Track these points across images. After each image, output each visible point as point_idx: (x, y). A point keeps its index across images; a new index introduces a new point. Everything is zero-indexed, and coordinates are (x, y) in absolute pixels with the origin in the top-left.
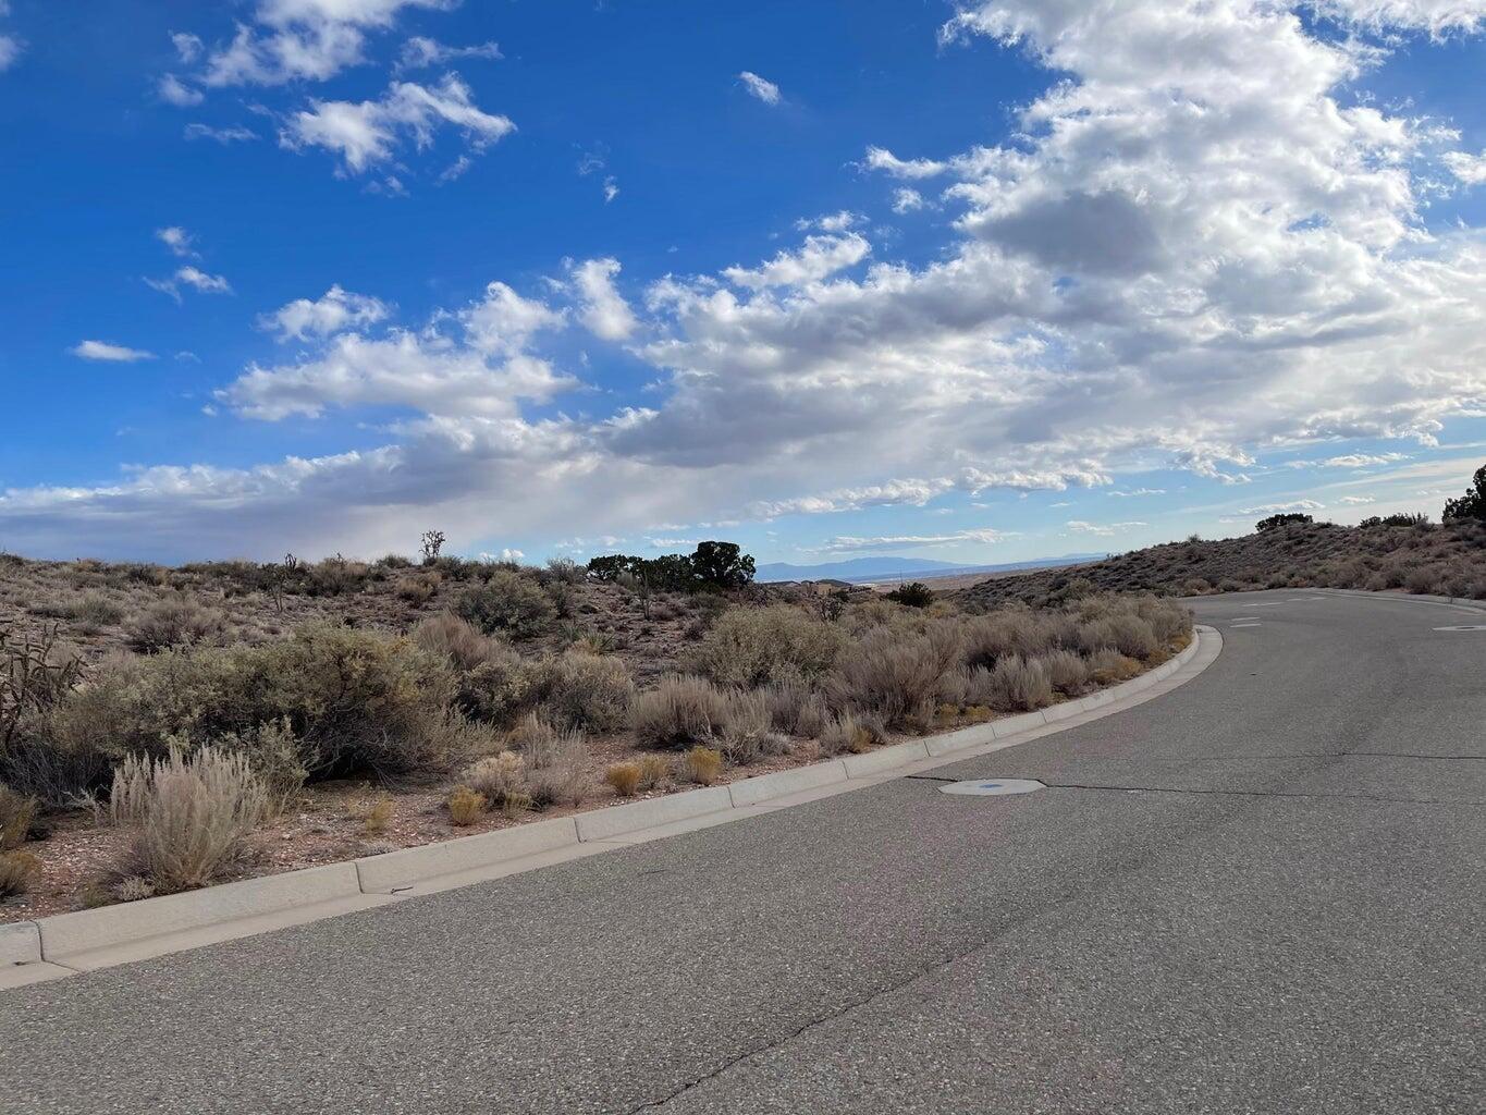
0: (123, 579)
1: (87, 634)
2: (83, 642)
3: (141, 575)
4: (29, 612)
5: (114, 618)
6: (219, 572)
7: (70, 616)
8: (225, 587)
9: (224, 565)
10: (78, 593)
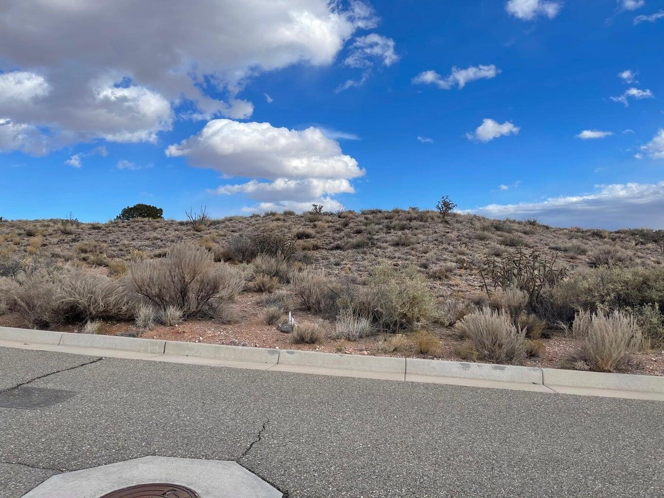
0: (589, 236)
1: (572, 258)
2: (570, 262)
3: (597, 234)
4: (549, 248)
5: (584, 252)
6: (633, 233)
7: (565, 250)
8: (636, 240)
9: (636, 230)
10: (570, 241)
